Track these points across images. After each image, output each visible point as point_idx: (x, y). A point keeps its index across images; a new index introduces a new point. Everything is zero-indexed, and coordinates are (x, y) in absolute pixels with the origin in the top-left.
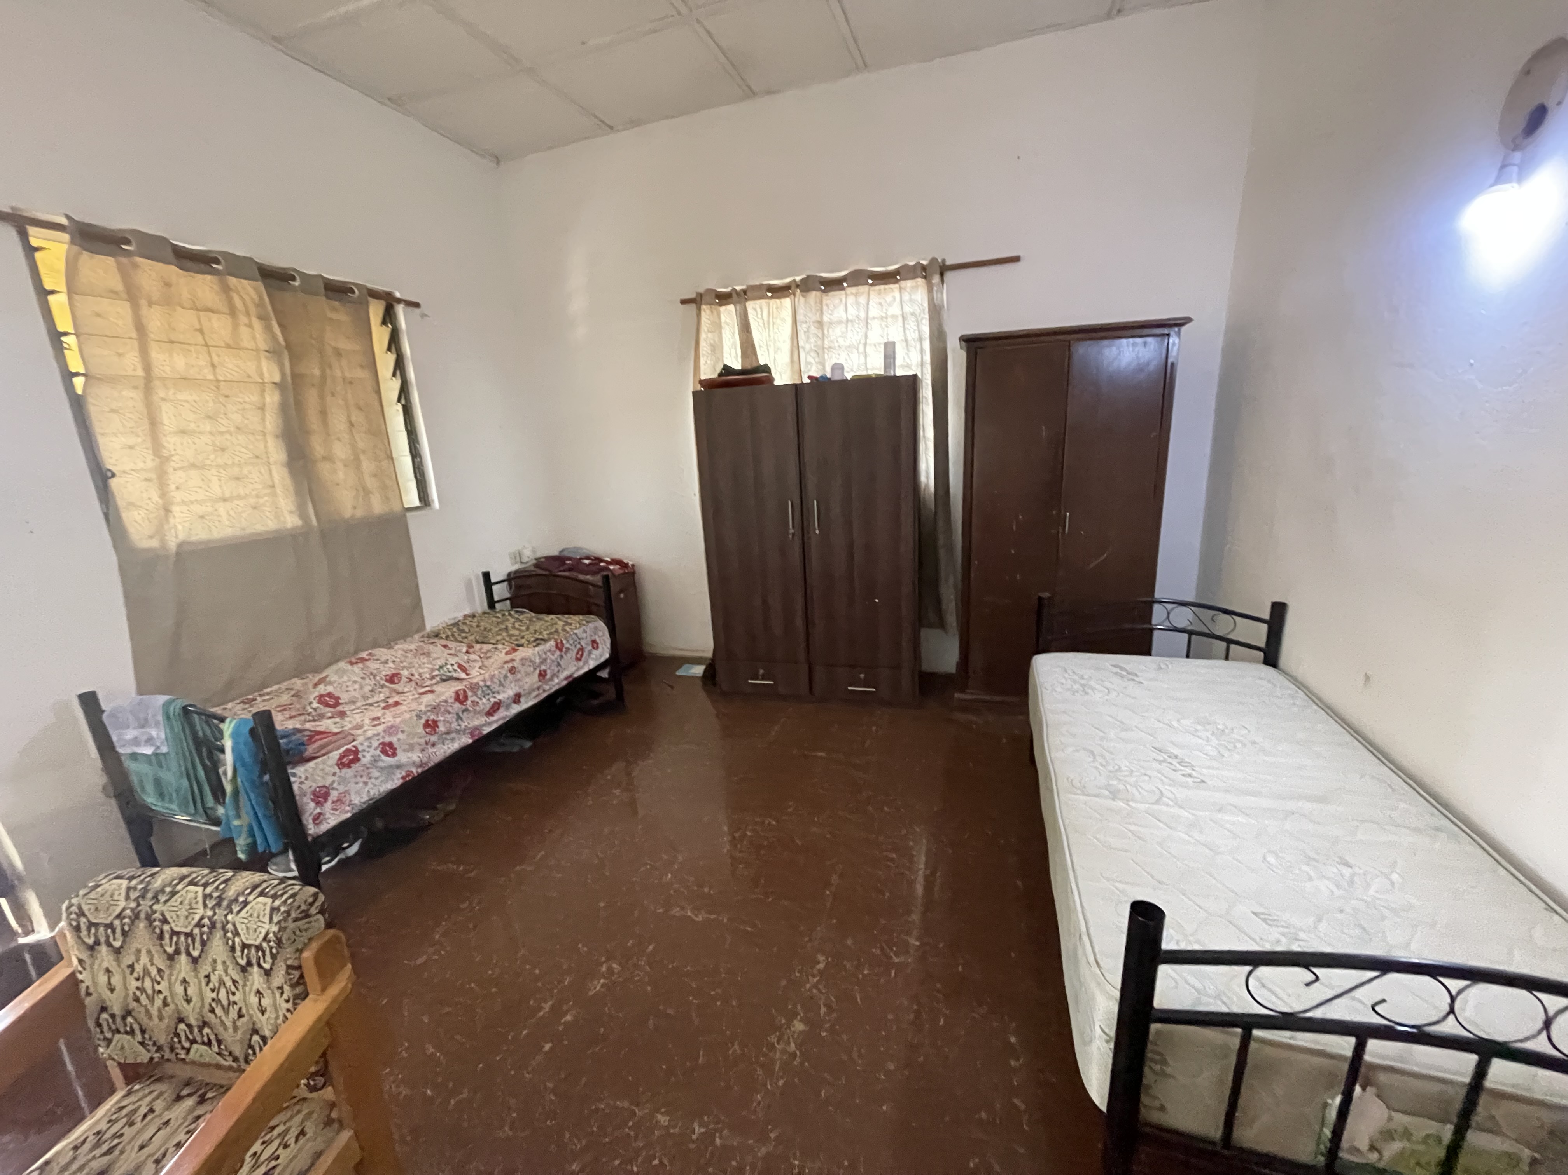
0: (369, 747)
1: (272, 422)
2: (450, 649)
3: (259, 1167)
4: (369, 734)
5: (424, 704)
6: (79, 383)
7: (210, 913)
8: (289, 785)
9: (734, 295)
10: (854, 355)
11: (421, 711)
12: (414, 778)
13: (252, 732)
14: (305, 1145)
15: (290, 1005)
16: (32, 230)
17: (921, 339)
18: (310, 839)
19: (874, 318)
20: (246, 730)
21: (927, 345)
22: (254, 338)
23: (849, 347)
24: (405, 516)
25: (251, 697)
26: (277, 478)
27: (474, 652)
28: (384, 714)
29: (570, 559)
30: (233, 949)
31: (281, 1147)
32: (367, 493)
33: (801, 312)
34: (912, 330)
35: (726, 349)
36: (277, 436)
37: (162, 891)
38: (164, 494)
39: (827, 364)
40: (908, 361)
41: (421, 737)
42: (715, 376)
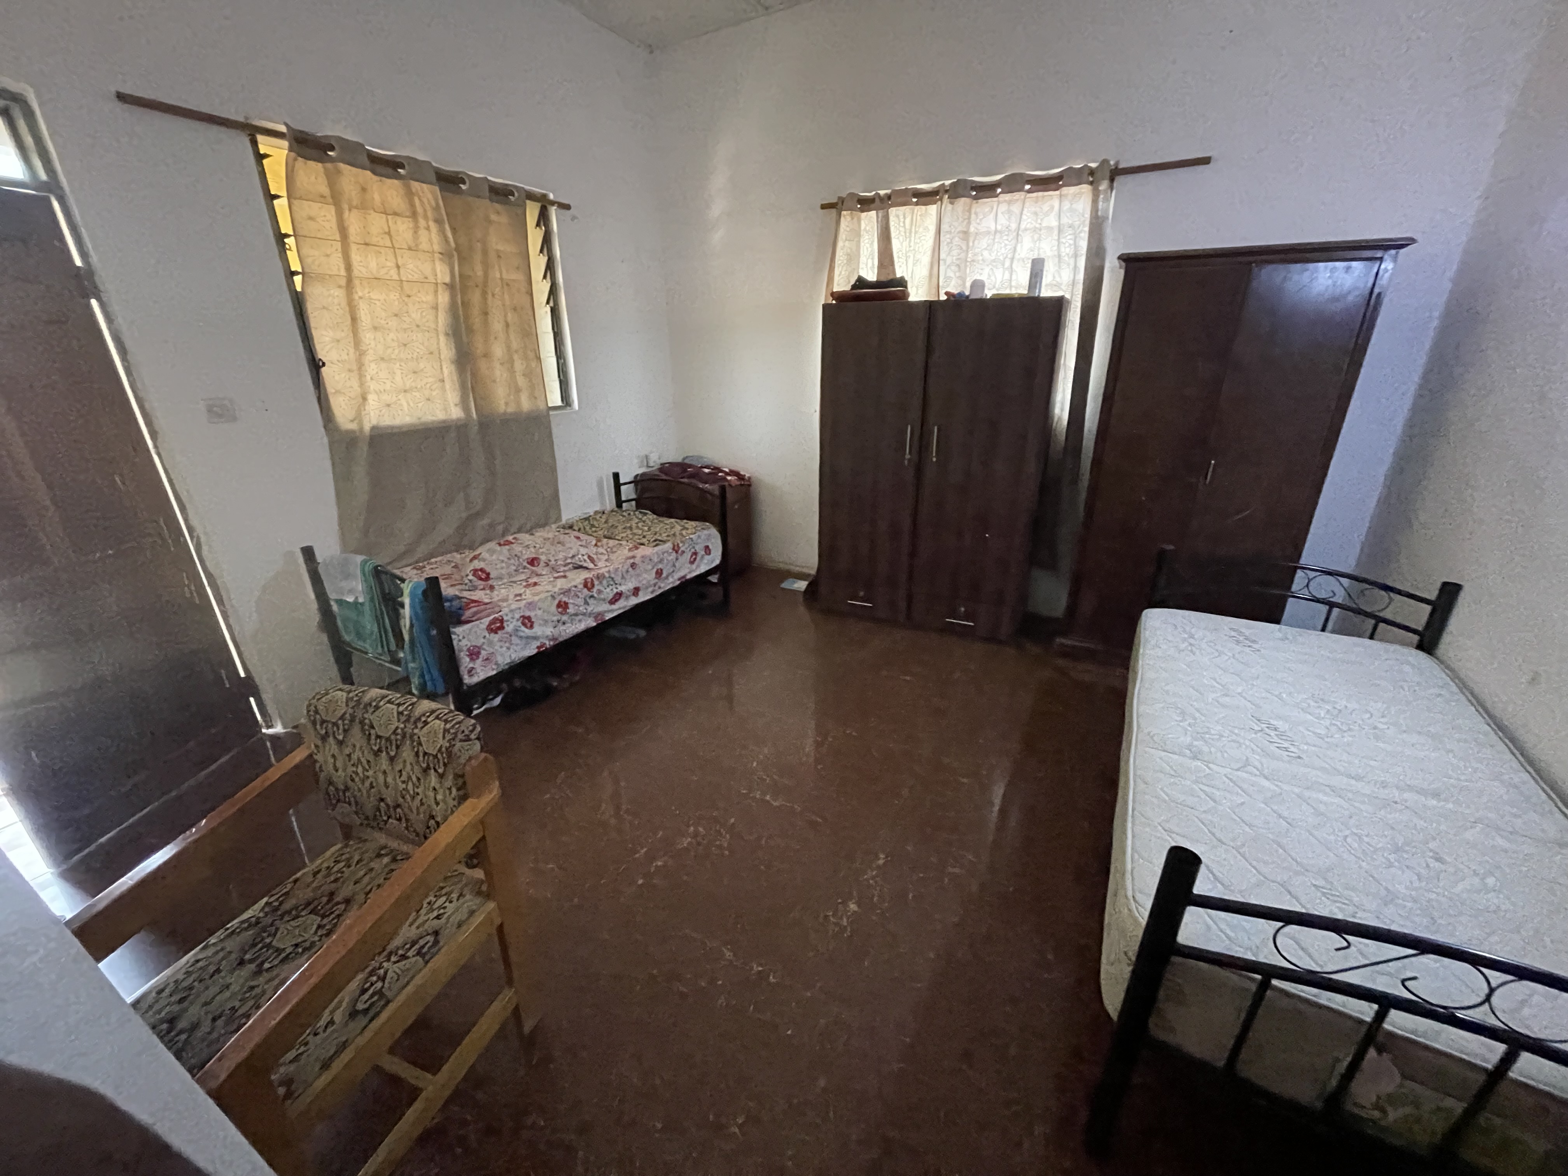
0: (513, 618)
1: (443, 320)
2: (581, 541)
3: (433, 911)
4: (513, 607)
5: (558, 587)
6: (298, 279)
7: (402, 726)
8: (451, 640)
9: (877, 200)
10: (999, 271)
11: (555, 592)
12: (546, 649)
13: (424, 593)
14: (464, 903)
16: (260, 138)
17: (1076, 256)
18: (465, 687)
19: (1026, 230)
20: (420, 592)
21: (1082, 263)
22: (430, 240)
23: (994, 261)
24: (548, 414)
25: (421, 565)
26: (446, 371)
27: (602, 546)
28: (525, 592)
29: (690, 466)
30: (417, 754)
31: (447, 902)
32: (518, 390)
33: (946, 220)
34: (1067, 245)
35: (863, 259)
36: (447, 334)
37: (370, 704)
38: (362, 384)
39: (968, 279)
40: (1058, 279)
41: (555, 616)
42: (848, 288)
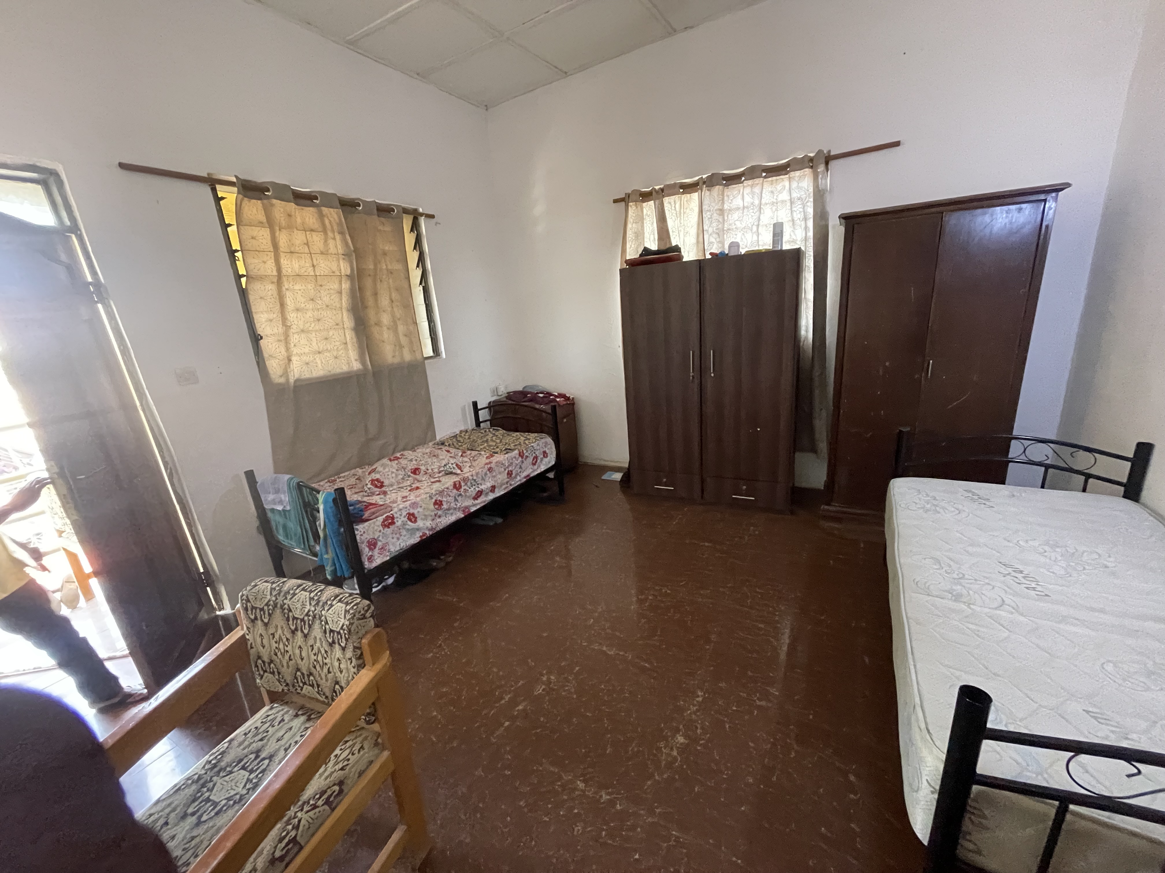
0: (401, 515)
1: (345, 301)
2: (451, 453)
3: (338, 763)
4: (401, 506)
5: (434, 489)
6: (243, 280)
7: (313, 609)
8: (355, 536)
9: (654, 193)
10: (749, 236)
11: (432, 494)
12: (427, 537)
13: (334, 500)
14: (364, 755)
15: (355, 670)
16: (218, 187)
17: (805, 219)
18: (366, 571)
19: (766, 204)
20: (331, 500)
21: (810, 224)
22: (336, 247)
23: (744, 228)
24: (424, 362)
25: (333, 478)
26: (348, 336)
27: (466, 456)
28: (410, 494)
29: (529, 393)
30: (325, 632)
31: (351, 754)
32: (401, 347)
33: (706, 202)
34: (798, 212)
35: (646, 235)
36: (348, 310)
37: (288, 592)
38: (287, 349)
39: (726, 243)
40: (794, 237)
41: (432, 511)
42: (637, 256)
